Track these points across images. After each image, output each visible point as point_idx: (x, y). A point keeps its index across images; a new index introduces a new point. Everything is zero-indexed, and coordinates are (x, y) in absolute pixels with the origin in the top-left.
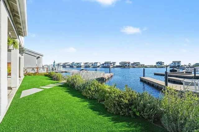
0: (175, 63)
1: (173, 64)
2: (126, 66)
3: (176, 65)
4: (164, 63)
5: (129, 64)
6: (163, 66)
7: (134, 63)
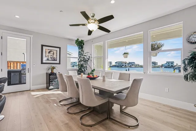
0: (169, 63)
1: (167, 65)
2: (123, 65)
3: (169, 65)
4: (157, 63)
5: (125, 64)
6: (156, 66)
7: (129, 63)
